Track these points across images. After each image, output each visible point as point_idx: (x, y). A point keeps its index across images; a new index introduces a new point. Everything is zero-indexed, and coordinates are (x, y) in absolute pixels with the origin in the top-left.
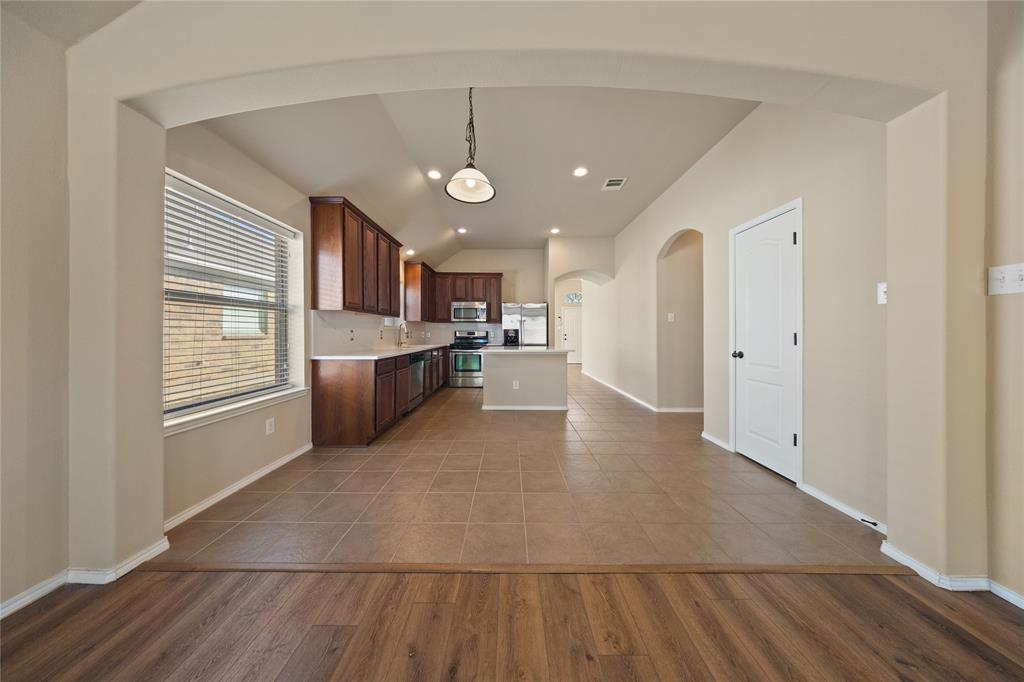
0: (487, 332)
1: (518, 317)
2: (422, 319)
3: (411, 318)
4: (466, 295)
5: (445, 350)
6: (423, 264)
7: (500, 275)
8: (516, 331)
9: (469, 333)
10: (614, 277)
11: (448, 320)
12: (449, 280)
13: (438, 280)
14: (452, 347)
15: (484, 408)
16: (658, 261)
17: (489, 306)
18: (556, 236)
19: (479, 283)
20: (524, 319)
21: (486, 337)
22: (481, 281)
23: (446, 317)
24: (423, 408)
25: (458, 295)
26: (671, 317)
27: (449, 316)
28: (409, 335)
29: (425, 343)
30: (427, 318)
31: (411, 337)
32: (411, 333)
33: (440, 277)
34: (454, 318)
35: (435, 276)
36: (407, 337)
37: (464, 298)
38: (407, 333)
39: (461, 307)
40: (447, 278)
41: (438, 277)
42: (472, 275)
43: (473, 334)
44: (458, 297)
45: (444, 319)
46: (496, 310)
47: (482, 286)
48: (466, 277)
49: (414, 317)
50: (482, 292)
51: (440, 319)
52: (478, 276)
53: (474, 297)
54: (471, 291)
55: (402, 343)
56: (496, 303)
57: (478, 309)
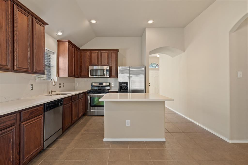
0: (110, 83)
1: (128, 75)
2: (68, 76)
3: (61, 75)
4: (98, 62)
5: (85, 94)
6: (69, 42)
7: (117, 51)
8: (127, 83)
9: (99, 84)
10: (184, 51)
11: (87, 77)
12: (88, 53)
13: (81, 53)
14: (89, 92)
15: (105, 140)
16: (230, 34)
17: (111, 68)
18: (151, 26)
19: (105, 55)
20: (131, 76)
21: (109, 86)
22: (106, 54)
23: (86, 75)
24: (62, 140)
25: (93, 62)
26: (239, 74)
27: (88, 74)
28: (62, 85)
29: (75, 90)
30: (72, 75)
31: (63, 87)
32: (63, 84)
33: (83, 52)
34: (91, 75)
35: (80, 51)
36: (60, 87)
37: (96, 63)
38: (60, 84)
39: (95, 69)
40: (86, 52)
41: (82, 52)
42: (101, 51)
43: (102, 84)
44: (93, 63)
45: (85, 76)
46: (115, 70)
47: (107, 57)
48: (98, 51)
49: (63, 75)
50: (107, 60)
51: (83, 76)
52: (104, 51)
53: (102, 63)
54: (100, 60)
55: (52, 92)
56: (115, 66)
57: (104, 70)
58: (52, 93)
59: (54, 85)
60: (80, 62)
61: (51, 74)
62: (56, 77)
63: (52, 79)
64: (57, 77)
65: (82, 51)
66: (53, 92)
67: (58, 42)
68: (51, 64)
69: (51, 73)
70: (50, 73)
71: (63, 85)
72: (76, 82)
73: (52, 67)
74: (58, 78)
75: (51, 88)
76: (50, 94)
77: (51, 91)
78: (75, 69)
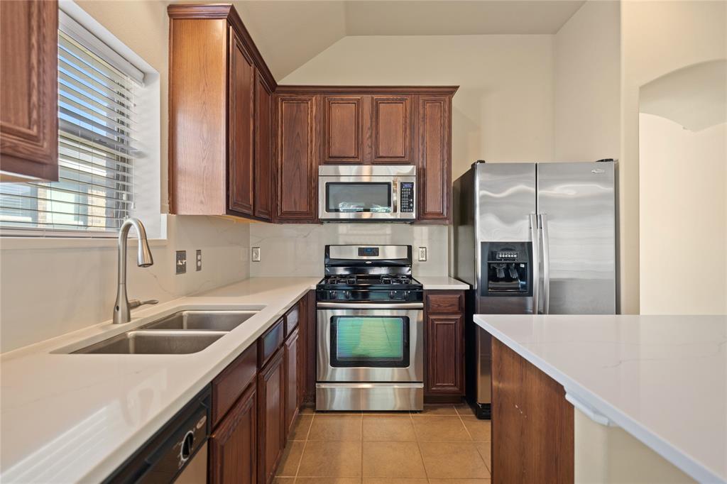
0: (410, 249)
2: (229, 211)
4: (359, 146)
5: (305, 303)
7: (451, 92)
8: (523, 248)
9: (362, 252)
11: (310, 216)
12: (313, 106)
13: (283, 107)
14: (322, 293)
17: (421, 174)
19: (393, 114)
21: (409, 261)
22: (399, 110)
23: (303, 207)
25: (336, 149)
27: (310, 206)
28: (190, 261)
29: (248, 278)
30: (246, 208)
31: (199, 268)
32: (199, 252)
33: (289, 100)
34: (328, 210)
35: (274, 95)
36: (181, 269)
37: (353, 155)
38: (181, 255)
39: (343, 180)
40: (306, 101)
41: (282, 100)
42: (375, 97)
43: (375, 252)
44: (334, 152)
45: (301, 213)
46: (440, 187)
47: (401, 121)
48: (358, 97)
49: (202, 202)
50: (401, 140)
51: (287, 213)
52: (391, 97)
53: (381, 154)
54: (371, 136)
55: (130, 307)
56: (438, 167)
57: (392, 187)
58: (131, 311)
59: (144, 265)
60: (276, 147)
61: (129, 197)
62: (162, 212)
63: (129, 226)
64: (164, 217)
65: (287, 96)
66: (137, 305)
67: (170, 16)
68: (133, 136)
69: (134, 191)
70: (124, 188)
71: (198, 261)
72: (253, 241)
73: (140, 155)
74: (169, 220)
75: (123, 281)
76: (115, 322)
77: (122, 305)
78: (258, 177)
